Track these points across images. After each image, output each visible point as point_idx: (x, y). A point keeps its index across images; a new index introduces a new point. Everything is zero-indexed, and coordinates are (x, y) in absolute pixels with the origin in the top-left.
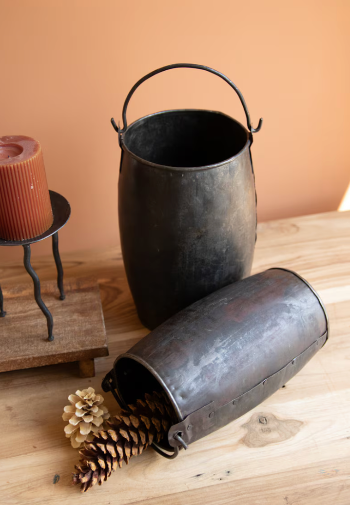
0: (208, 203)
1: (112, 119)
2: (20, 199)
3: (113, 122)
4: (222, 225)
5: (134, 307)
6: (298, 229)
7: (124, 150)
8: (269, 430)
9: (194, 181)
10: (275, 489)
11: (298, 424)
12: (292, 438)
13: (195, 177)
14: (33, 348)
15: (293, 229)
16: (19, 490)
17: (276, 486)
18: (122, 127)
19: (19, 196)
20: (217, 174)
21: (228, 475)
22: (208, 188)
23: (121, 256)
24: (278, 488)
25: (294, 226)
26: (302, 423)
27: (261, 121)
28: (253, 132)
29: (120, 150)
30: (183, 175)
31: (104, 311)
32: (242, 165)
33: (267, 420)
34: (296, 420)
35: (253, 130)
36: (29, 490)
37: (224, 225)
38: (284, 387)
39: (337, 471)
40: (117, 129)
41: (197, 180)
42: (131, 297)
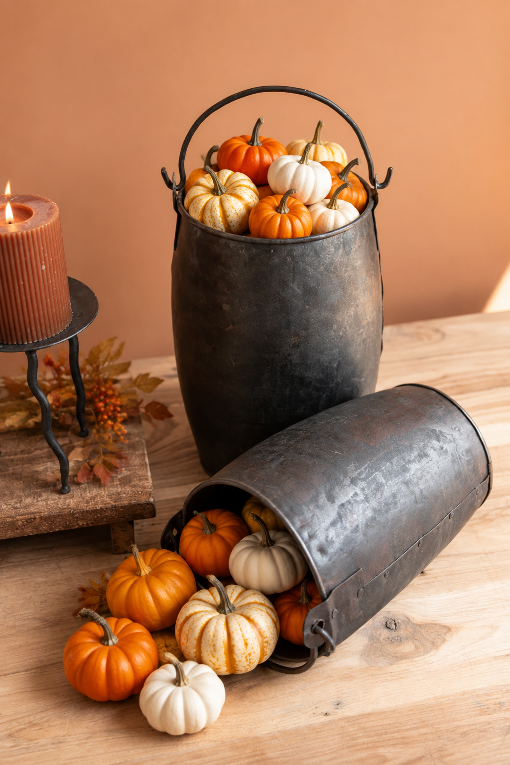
0: (311, 293)
1: (163, 169)
2: (24, 285)
3: (164, 175)
4: (332, 326)
5: (195, 448)
6: (444, 335)
7: (181, 213)
8: (400, 640)
9: (289, 259)
10: (407, 730)
11: (445, 630)
12: (434, 651)
13: (290, 254)
14: (40, 503)
15: (437, 336)
16: (15, 727)
17: (409, 727)
18: (177, 180)
19: (23, 281)
20: (324, 249)
21: (337, 708)
22: (310, 270)
23: (176, 373)
24: (411, 729)
25: (437, 331)
26: (449, 629)
27: (390, 172)
28: (378, 188)
29: (175, 215)
30: (272, 251)
31: (149, 454)
32: (362, 235)
33: (397, 624)
34: (441, 625)
35: (377, 185)
36: (30, 727)
37: (335, 326)
38: (422, 572)
39: (500, 703)
40: (170, 184)
41: (293, 257)
42: (190, 432)
